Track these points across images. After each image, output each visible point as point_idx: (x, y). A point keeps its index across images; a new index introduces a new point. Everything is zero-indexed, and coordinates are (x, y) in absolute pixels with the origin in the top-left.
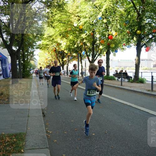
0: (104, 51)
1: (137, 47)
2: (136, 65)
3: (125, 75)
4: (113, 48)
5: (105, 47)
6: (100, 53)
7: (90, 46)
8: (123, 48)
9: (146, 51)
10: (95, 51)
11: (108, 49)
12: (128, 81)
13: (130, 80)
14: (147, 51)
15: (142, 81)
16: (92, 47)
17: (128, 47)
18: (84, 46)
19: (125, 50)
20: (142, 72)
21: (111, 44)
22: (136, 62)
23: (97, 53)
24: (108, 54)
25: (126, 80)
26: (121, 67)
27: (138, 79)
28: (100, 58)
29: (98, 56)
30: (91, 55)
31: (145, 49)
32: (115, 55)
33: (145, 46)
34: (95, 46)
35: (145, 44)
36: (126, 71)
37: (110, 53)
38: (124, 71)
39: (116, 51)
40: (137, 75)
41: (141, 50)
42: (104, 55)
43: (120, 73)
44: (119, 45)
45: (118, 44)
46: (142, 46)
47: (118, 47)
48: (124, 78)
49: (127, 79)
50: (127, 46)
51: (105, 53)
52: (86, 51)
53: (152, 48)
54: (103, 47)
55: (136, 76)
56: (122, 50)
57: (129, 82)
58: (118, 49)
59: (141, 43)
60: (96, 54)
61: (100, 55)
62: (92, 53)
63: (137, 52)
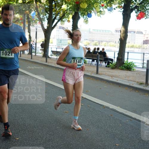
0: (69, 14)
1: (123, 11)
2: (121, 40)
3: (102, 55)
4: (84, 10)
5: (70, 7)
6: (63, 16)
7: (45, 3)
8: (101, 11)
9: (137, 19)
10: (53, 13)
11: (76, 10)
12: (106, 67)
13: (110, 64)
14: (139, 18)
15: (129, 68)
16: (49, 6)
17: (109, 10)
18: (35, 3)
19: (103, 14)
20: (128, 53)
21: (82, 3)
22: (122, 35)
23: (57, 15)
24: (76, 19)
25: (104, 64)
26: (93, 41)
27: (124, 63)
28: (62, 24)
29: (59, 21)
30: (46, 19)
31: (136, 14)
32: (86, 21)
33: (136, 10)
34: (54, 3)
35: (136, 7)
36: (103, 49)
37: (79, 18)
38: (101, 50)
39: (89, 15)
40: (122, 56)
41: (130, 16)
42: (69, 21)
43: (94, 52)
44: (95, 5)
45: (93, 4)
46: (132, 10)
47: (92, 9)
48: (101, 61)
49: (106, 63)
50: (109, 8)
51: (71, 16)
52: (37, 11)
53: (147, 13)
54: (68, 6)
55: (120, 58)
56: (99, 13)
57: (109, 67)
58: (92, 12)
59: (131, 5)
60: (55, 18)
61: (62, 21)
62: (48, 15)
63: (124, 19)
